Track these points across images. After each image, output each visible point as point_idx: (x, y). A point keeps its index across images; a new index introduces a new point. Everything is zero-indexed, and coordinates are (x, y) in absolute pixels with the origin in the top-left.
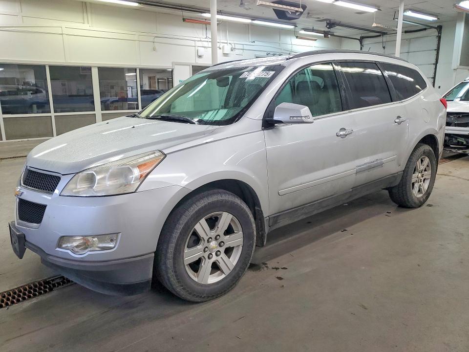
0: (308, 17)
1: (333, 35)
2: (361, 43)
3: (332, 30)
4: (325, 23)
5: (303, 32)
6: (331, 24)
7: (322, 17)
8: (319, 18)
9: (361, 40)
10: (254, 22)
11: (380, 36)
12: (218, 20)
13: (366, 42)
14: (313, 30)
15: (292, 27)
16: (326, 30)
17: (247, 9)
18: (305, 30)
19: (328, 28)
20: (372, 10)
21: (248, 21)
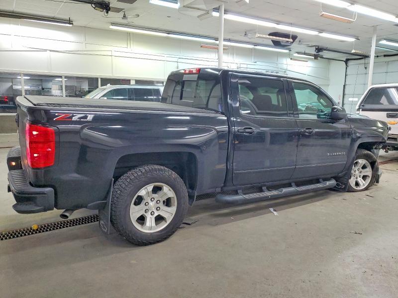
0: (299, 44)
1: (322, 57)
2: (346, 64)
3: (320, 53)
4: (314, 48)
5: (296, 55)
6: (319, 49)
7: (310, 44)
8: (308, 45)
9: (347, 61)
10: (256, 47)
11: (363, 58)
12: (224, 46)
13: (350, 63)
14: (305, 54)
15: (287, 51)
16: (315, 53)
17: (250, 38)
18: (298, 53)
19: (317, 52)
20: (352, 40)
21: (251, 46)
